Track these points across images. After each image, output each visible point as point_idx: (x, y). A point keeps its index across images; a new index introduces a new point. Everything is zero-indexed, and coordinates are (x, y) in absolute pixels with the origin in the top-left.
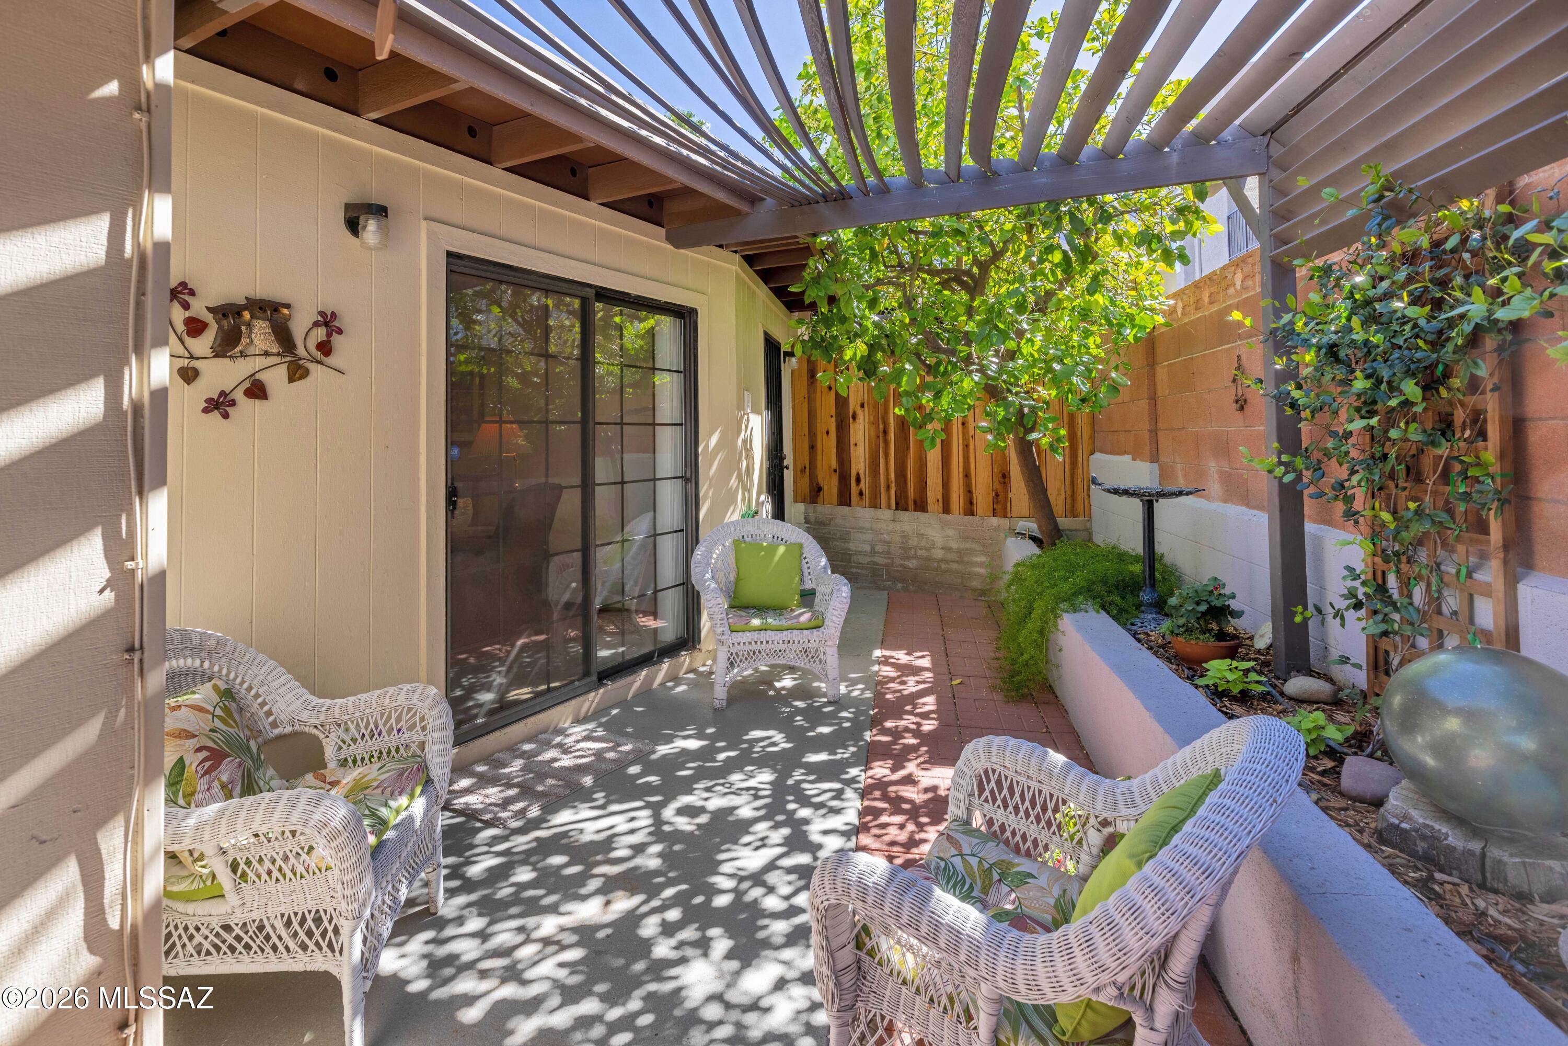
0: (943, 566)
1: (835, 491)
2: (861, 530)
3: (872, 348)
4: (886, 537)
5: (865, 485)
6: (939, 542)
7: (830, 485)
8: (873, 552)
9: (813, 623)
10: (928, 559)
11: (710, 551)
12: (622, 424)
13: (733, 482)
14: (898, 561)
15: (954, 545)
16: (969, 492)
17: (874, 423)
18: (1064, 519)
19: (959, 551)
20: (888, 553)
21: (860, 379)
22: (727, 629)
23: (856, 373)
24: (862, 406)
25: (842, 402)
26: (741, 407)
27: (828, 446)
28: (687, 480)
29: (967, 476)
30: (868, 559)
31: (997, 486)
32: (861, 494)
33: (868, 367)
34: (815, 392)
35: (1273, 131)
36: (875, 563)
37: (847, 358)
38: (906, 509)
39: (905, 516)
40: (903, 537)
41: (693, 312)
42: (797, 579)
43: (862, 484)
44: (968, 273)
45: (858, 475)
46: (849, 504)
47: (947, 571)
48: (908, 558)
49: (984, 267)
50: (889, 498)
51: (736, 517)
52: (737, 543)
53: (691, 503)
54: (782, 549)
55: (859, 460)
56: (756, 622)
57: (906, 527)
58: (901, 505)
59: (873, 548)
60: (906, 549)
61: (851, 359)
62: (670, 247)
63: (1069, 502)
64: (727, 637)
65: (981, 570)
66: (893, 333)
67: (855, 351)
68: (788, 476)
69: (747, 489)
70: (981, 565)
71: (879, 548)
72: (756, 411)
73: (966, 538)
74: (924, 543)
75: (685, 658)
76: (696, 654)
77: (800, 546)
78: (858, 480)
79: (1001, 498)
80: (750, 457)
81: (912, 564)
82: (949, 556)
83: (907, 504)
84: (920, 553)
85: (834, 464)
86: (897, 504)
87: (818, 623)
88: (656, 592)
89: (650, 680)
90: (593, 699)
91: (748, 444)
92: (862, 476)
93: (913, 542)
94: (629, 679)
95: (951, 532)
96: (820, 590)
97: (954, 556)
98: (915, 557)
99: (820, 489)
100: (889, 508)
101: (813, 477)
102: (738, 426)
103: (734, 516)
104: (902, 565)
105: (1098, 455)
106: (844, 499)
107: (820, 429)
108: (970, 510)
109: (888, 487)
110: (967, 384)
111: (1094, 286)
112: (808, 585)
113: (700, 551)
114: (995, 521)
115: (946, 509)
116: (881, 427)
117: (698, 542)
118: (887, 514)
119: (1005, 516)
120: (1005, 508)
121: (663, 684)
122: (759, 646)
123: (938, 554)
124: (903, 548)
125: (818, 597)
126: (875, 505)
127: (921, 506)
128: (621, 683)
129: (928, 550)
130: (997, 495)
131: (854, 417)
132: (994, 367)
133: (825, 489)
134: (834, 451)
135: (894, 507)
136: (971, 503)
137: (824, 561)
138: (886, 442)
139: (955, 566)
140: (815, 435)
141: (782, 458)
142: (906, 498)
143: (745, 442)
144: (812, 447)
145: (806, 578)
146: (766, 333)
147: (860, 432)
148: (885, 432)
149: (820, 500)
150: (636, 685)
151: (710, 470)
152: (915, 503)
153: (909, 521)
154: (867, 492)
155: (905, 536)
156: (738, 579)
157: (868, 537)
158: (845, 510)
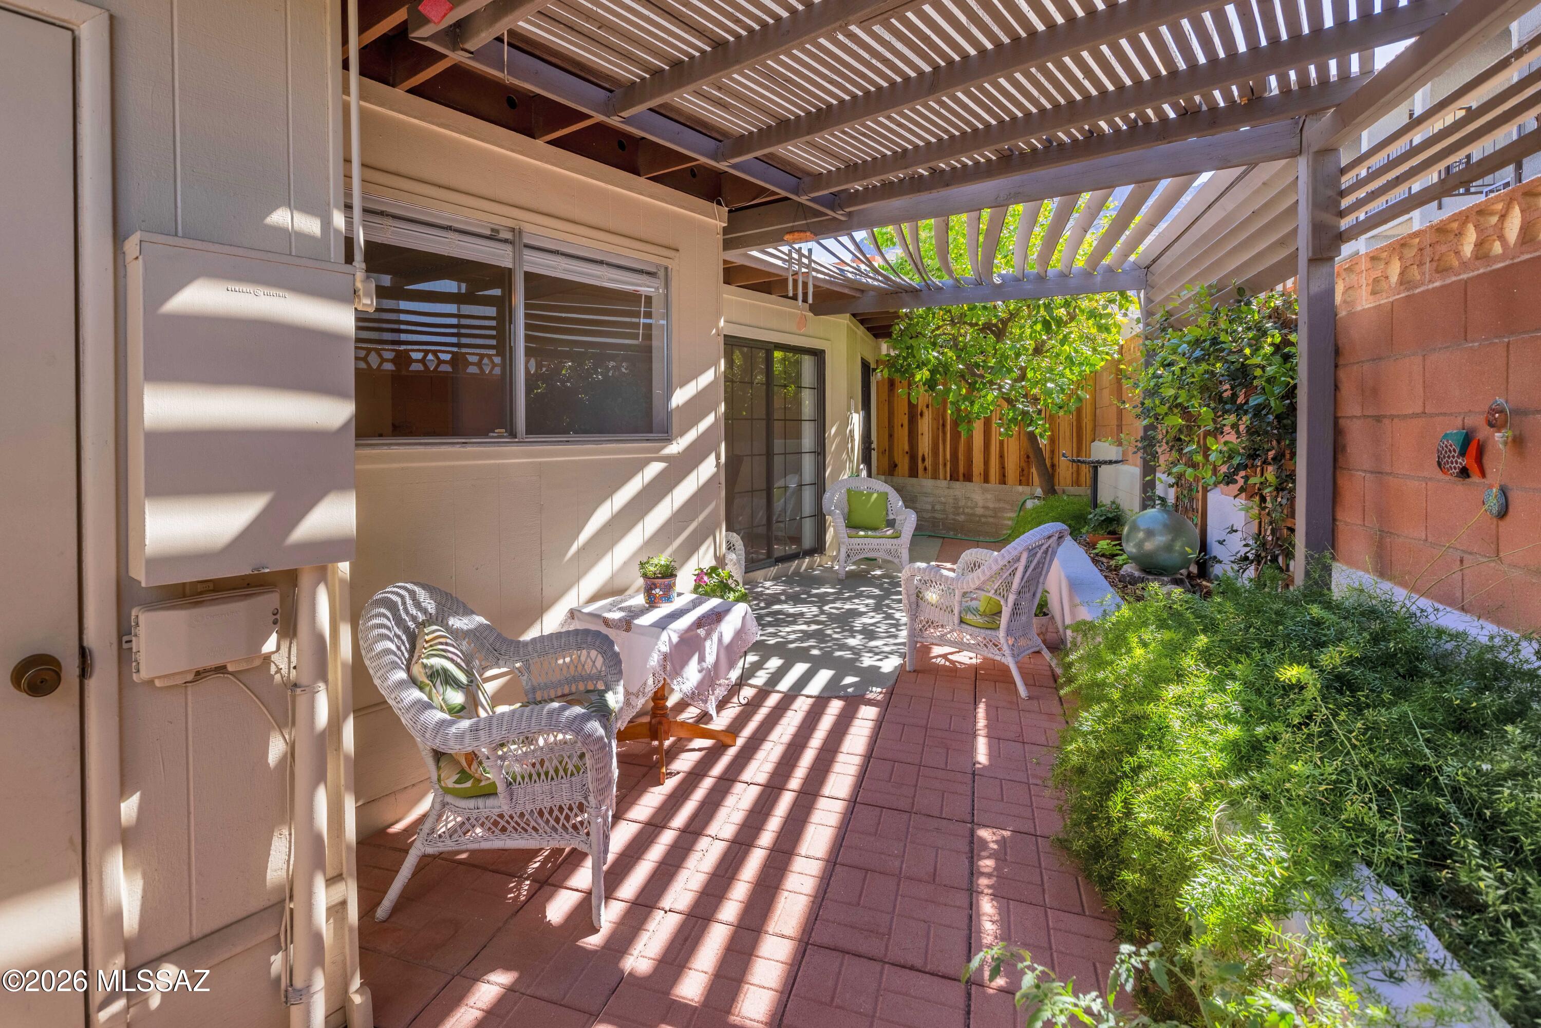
0: (983, 520)
1: (906, 467)
2: (926, 494)
3: (933, 372)
4: (943, 499)
5: (928, 463)
6: (980, 504)
7: (904, 464)
8: (933, 510)
9: (895, 535)
10: (973, 515)
11: (833, 495)
12: (785, 420)
13: (844, 456)
14: (951, 516)
15: (991, 505)
16: (1003, 468)
17: (935, 419)
18: (1071, 488)
19: (995, 510)
20: (944, 510)
21: (926, 391)
22: (846, 535)
23: (922, 389)
24: (927, 406)
25: (912, 407)
26: (849, 409)
27: (902, 435)
28: (819, 454)
29: (1002, 456)
30: (930, 515)
31: (1023, 464)
32: (925, 469)
33: (931, 384)
34: (894, 396)
35: (1148, 267)
36: (934, 518)
37: (917, 380)
38: (958, 480)
39: (957, 485)
40: (955, 499)
41: (823, 351)
42: (884, 513)
43: (926, 462)
44: (996, 325)
45: (923, 456)
46: (917, 476)
47: (985, 523)
48: (958, 514)
49: (1005, 322)
50: (945, 472)
51: (846, 477)
52: (849, 491)
53: (820, 467)
54: (875, 495)
55: (925, 445)
56: (862, 533)
57: (958, 493)
58: (954, 477)
59: (933, 507)
60: (957, 508)
61: (920, 381)
62: (811, 314)
63: (1075, 475)
64: (846, 540)
65: (1010, 523)
66: (946, 364)
67: (922, 375)
68: (874, 455)
69: (851, 461)
70: (1010, 519)
71: (938, 507)
72: (857, 412)
73: (999, 500)
74: (969, 504)
75: (817, 558)
76: (823, 557)
77: (887, 494)
78: (923, 460)
79: (1025, 472)
80: (853, 440)
81: (961, 518)
82: (987, 513)
83: (958, 476)
84: (967, 510)
85: (906, 448)
86: (951, 476)
87: (897, 535)
88: (801, 518)
89: (799, 566)
90: (773, 570)
91: (852, 431)
92: (926, 456)
93: (962, 503)
94: (789, 564)
95: (989, 496)
96: (898, 518)
97: (990, 513)
98: (963, 513)
99: (896, 466)
100: (945, 479)
101: (891, 456)
102: (846, 422)
103: (845, 476)
104: (954, 519)
105: (1096, 443)
106: (913, 473)
107: (897, 424)
108: (1003, 480)
109: (945, 465)
110: (990, 398)
111: (1063, 342)
112: (891, 517)
113: (827, 495)
114: (1020, 488)
115: (986, 480)
116: (941, 422)
117: (824, 491)
118: (943, 483)
119: (1028, 485)
120: (1028, 480)
121: (806, 570)
122: (864, 546)
123: (979, 511)
124: (955, 507)
125: (898, 522)
126: (935, 477)
127: (968, 478)
128: (786, 565)
129: (972, 508)
130: (1023, 470)
131: (921, 415)
132: (1007, 386)
133: (900, 466)
134: (906, 438)
135: (948, 478)
136: (1004, 476)
137: (900, 503)
138: (944, 433)
139: (991, 520)
140: (893, 427)
141: (871, 443)
142: (958, 472)
143: (850, 431)
144: (891, 436)
145: (890, 513)
146: (862, 359)
147: (925, 425)
148: (944, 425)
149: (896, 473)
150: (792, 568)
151: (831, 447)
152: (964, 475)
153: (960, 489)
154: (930, 468)
155: (956, 499)
156: (850, 512)
157: (930, 499)
158: (914, 480)
